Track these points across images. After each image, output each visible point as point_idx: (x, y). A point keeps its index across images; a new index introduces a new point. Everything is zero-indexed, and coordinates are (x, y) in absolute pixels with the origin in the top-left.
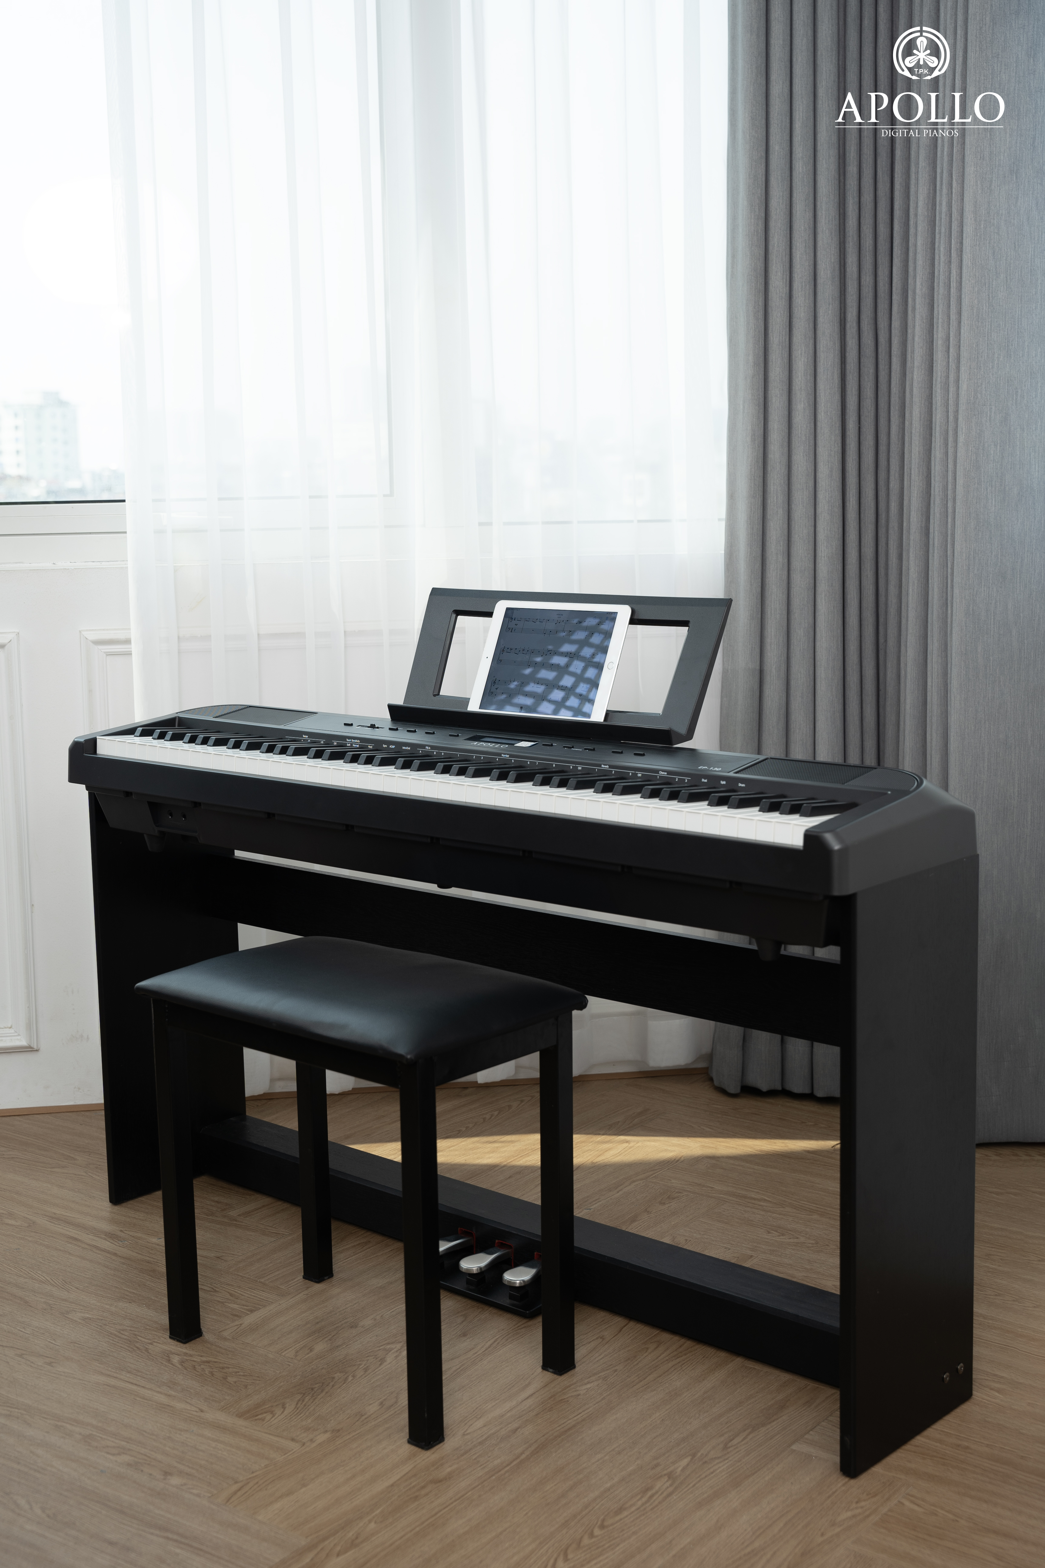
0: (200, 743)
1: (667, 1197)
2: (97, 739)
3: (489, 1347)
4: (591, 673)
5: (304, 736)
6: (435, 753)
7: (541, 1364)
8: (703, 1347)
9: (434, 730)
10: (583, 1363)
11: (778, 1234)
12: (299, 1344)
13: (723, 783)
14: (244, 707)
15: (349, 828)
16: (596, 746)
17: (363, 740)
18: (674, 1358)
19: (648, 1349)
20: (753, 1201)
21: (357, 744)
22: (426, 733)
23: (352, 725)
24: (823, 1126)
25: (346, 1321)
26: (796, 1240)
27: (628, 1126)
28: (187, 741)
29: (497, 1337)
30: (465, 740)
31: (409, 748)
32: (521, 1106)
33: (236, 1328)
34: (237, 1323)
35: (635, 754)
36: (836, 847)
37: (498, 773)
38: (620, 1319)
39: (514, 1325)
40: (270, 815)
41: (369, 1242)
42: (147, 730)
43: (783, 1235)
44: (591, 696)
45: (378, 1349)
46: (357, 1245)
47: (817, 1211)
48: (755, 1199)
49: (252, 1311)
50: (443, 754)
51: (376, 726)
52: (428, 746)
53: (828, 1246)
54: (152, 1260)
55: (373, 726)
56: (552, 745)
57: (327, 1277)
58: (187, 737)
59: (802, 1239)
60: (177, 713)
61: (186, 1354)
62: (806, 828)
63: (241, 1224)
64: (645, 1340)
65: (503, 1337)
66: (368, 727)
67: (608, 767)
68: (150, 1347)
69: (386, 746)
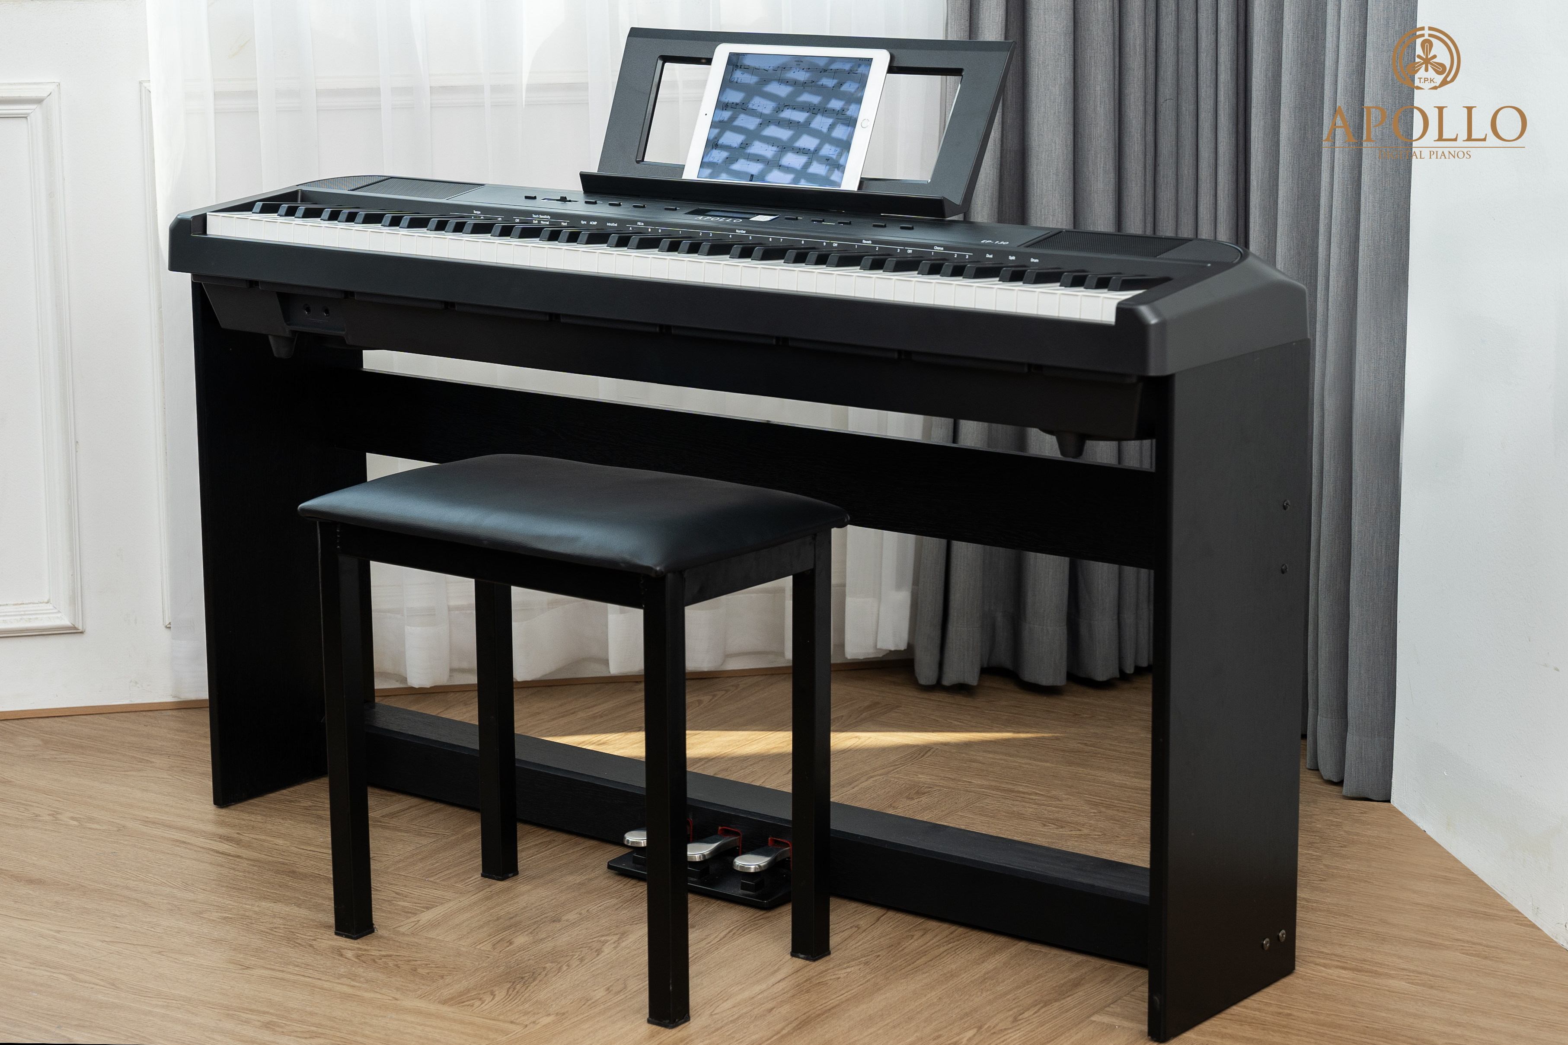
0: (344, 220)
1: (914, 792)
2: (208, 216)
3: (724, 938)
4: (840, 132)
5: (475, 212)
6: (650, 230)
7: (790, 950)
8: (979, 933)
9: (644, 203)
10: (838, 950)
11: (1056, 827)
12: (495, 938)
13: (1012, 258)
14: (383, 178)
15: (554, 317)
16: (851, 220)
17: (553, 215)
18: (945, 944)
19: (913, 936)
20: (1022, 795)
21: (547, 221)
22: (635, 206)
23: (535, 198)
24: (1100, 718)
25: (545, 915)
26: (1078, 832)
27: (855, 721)
28: (327, 218)
29: (732, 928)
30: (686, 214)
31: (616, 225)
32: (713, 700)
33: (413, 924)
34: (413, 919)
35: (902, 228)
36: (1153, 321)
37: (739, 250)
38: (876, 909)
39: (750, 917)
40: (449, 306)
41: (554, 840)
42: (270, 205)
43: (1062, 827)
44: (842, 162)
45: (591, 941)
46: (539, 844)
47: (1102, 803)
48: (1024, 793)
49: (428, 908)
50: (660, 231)
51: (568, 199)
52: (641, 222)
53: (1118, 837)
54: (287, 861)
55: (563, 199)
56: (797, 219)
57: (511, 875)
58: (326, 213)
59: (1086, 831)
60: (298, 185)
61: (360, 949)
62: (1117, 301)
63: (388, 825)
64: (909, 928)
65: (738, 928)
66: (557, 200)
67: (870, 242)
68: (314, 943)
69: (585, 222)
